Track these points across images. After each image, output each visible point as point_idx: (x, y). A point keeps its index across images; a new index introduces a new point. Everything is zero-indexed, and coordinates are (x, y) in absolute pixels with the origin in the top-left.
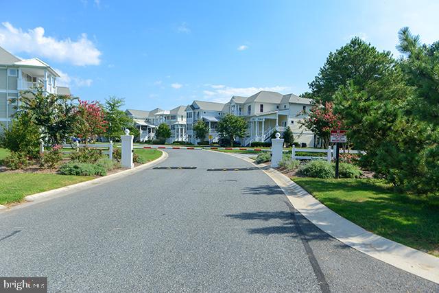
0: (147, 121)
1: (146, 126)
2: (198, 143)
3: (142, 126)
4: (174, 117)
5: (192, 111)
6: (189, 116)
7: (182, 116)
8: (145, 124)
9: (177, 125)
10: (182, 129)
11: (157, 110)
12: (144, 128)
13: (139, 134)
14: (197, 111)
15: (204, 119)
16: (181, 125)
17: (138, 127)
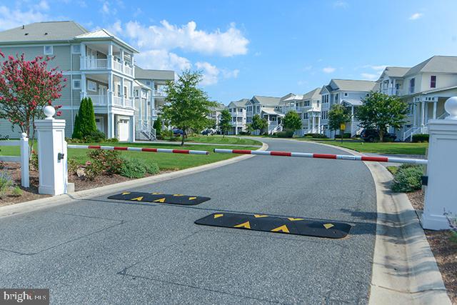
0: (278, 109)
1: (276, 116)
2: (337, 136)
3: (271, 116)
4: (307, 103)
5: (329, 93)
6: (325, 100)
7: (318, 102)
8: (274, 113)
9: (311, 113)
10: (317, 118)
11: (290, 95)
12: (273, 117)
13: (267, 125)
14: (335, 94)
15: (344, 103)
16: (316, 113)
17: (266, 116)
